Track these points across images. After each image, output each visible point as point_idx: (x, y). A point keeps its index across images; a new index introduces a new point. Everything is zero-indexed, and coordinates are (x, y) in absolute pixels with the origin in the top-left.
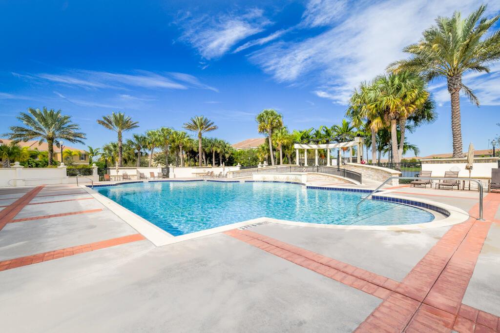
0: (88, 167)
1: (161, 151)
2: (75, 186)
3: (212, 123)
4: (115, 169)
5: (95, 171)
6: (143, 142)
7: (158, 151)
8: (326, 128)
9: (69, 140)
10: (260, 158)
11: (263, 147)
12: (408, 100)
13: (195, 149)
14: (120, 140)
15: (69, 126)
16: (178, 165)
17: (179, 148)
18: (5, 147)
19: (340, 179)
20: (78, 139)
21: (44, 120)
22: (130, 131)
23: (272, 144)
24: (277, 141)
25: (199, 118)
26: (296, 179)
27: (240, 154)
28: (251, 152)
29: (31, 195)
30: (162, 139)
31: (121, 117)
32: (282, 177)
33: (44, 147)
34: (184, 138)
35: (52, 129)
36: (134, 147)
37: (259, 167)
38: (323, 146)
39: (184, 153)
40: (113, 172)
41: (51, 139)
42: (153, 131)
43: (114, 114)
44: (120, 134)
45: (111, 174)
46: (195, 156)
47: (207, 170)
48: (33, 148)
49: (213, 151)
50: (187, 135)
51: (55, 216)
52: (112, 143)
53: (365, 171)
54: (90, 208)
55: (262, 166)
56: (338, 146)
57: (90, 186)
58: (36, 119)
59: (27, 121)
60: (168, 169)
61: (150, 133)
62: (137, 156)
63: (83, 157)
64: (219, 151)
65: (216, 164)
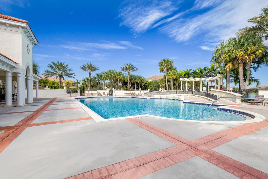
0: (76, 89)
1: (109, 82)
2: (70, 98)
3: (135, 67)
4: (87, 90)
5: (79, 91)
6: (100, 77)
7: (108, 81)
8: (200, 69)
9: (68, 76)
10: (161, 86)
11: (163, 80)
12: (249, 52)
13: (126, 81)
14: (90, 76)
15: (68, 70)
16: (117, 89)
17: (118, 80)
18: (43, 80)
19: (205, 99)
20: (72, 76)
21: (58, 67)
22: (95, 71)
23: (167, 78)
24: (170, 77)
25: (128, 65)
26: (178, 98)
27: (150, 84)
28: (156, 82)
29: (52, 101)
30: (110, 75)
31: (91, 65)
32: (171, 96)
33: (58, 80)
34: (121, 75)
35: (61, 71)
36: (96, 80)
37: (160, 91)
38: (198, 79)
39: (121, 83)
40: (86, 92)
41: (60, 76)
42: (105, 72)
43: (88, 64)
44: (90, 73)
45: (86, 93)
46: (126, 84)
47: (132, 92)
48: (53, 80)
49: (135, 82)
50: (122, 73)
51: (61, 109)
52: (86, 78)
53: (221, 94)
54: (74, 107)
55: (162, 90)
56: (207, 79)
57: (76, 98)
58: (55, 67)
59: (51, 68)
60: (112, 91)
61: (104, 73)
62: (98, 84)
63: (74, 84)
64: (138, 82)
65: (137, 89)
